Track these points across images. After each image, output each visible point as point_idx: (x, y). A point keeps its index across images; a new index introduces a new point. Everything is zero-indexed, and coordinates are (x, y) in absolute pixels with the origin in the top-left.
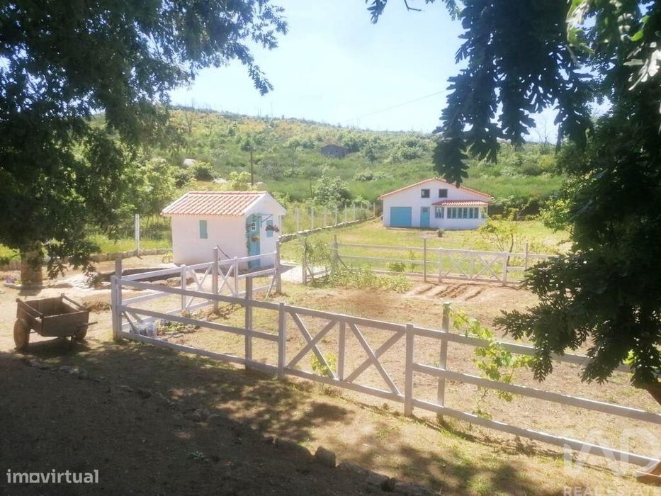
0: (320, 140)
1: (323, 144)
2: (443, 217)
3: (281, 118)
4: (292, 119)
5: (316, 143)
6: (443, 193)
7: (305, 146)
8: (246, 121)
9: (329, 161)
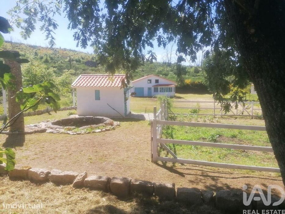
0: (83, 59)
1: (85, 61)
2: (158, 91)
3: (59, 48)
4: (65, 49)
5: (81, 60)
6: (157, 81)
7: (77, 61)
8: (41, 49)
9: (90, 68)
